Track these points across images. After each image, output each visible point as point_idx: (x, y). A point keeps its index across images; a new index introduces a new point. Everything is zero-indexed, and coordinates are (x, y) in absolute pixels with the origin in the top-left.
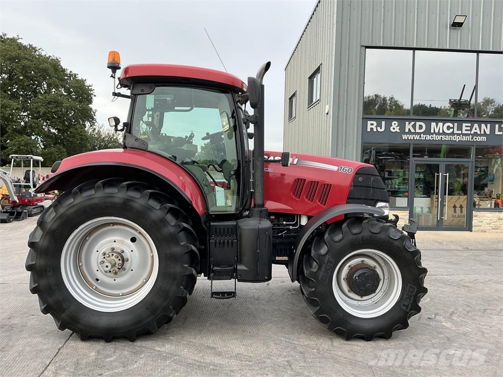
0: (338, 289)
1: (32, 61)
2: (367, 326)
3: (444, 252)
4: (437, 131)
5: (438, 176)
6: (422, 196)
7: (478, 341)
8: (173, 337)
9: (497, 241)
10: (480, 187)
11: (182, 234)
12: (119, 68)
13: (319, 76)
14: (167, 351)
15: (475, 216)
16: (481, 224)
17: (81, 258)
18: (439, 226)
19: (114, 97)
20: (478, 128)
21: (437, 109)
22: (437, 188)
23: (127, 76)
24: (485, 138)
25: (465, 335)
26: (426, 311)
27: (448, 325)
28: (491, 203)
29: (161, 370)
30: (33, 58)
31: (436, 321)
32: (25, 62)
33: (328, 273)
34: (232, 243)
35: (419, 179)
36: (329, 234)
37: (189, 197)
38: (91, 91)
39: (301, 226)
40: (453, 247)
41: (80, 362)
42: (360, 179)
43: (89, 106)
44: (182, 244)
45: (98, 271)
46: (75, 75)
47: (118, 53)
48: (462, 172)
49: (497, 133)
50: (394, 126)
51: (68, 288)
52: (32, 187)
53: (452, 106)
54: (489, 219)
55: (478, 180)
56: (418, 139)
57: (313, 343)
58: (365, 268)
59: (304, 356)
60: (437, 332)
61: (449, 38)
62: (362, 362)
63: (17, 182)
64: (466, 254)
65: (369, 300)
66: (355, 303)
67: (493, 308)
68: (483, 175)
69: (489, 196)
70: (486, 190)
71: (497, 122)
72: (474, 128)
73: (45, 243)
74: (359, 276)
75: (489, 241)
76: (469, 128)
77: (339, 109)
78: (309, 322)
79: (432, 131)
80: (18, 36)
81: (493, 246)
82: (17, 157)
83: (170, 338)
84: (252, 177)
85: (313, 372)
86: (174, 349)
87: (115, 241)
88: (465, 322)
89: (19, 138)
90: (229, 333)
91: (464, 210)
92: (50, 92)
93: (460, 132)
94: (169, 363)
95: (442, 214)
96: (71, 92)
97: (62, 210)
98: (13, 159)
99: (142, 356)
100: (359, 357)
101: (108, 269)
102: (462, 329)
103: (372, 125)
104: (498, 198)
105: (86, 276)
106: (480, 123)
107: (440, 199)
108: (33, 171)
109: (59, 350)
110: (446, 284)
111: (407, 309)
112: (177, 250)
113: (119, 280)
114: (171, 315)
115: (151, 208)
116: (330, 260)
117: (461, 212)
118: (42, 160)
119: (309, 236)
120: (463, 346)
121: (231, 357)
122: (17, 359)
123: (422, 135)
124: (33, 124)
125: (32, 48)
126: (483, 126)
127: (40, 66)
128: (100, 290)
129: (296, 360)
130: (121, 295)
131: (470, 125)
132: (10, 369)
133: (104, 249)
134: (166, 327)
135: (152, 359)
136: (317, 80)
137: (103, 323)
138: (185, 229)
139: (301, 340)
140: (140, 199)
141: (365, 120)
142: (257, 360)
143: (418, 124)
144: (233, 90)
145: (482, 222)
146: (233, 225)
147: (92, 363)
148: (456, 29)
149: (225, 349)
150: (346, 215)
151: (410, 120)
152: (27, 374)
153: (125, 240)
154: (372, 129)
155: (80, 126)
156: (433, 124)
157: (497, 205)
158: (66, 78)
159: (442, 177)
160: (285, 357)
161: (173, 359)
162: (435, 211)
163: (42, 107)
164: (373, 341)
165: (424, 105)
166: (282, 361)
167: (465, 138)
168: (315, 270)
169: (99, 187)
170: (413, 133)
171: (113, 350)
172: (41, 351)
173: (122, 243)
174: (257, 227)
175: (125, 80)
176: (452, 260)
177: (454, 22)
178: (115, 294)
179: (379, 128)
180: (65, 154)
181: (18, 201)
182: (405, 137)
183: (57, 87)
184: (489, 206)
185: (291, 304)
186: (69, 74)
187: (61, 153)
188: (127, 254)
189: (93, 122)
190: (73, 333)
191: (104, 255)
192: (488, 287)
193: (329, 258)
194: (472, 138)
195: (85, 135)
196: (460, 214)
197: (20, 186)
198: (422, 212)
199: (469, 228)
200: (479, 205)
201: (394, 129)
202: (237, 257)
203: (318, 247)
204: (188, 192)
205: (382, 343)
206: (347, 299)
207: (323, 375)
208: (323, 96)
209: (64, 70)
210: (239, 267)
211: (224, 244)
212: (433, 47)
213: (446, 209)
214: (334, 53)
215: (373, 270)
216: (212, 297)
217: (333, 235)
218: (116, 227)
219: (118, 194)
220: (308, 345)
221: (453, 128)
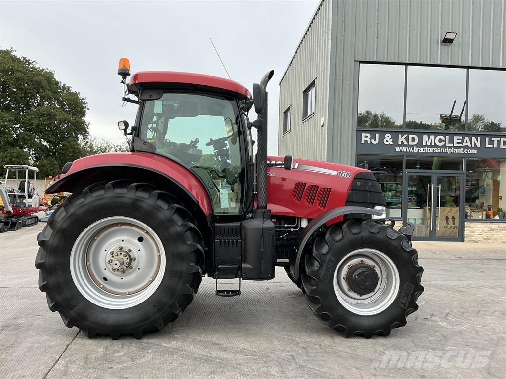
0: (338, 288)
1: (25, 73)
2: (366, 323)
3: (438, 261)
4: (429, 144)
5: (430, 188)
6: (415, 207)
7: (473, 338)
8: (179, 335)
9: (489, 250)
10: (471, 199)
11: (188, 234)
12: (129, 74)
13: (314, 89)
14: (173, 347)
15: (467, 227)
16: (472, 234)
17: (89, 257)
18: (432, 236)
19: (123, 101)
20: (469, 141)
21: (428, 125)
22: (430, 201)
23: (136, 82)
24: (476, 150)
25: (461, 333)
26: (422, 313)
27: (444, 324)
28: (483, 214)
29: (169, 363)
30: (26, 70)
31: (432, 321)
32: (19, 74)
33: (329, 271)
34: (237, 242)
35: (411, 191)
36: (330, 234)
37: (195, 196)
38: (84, 104)
39: (301, 228)
40: (446, 256)
41: (89, 357)
42: (359, 183)
43: (82, 119)
44: (189, 243)
45: (105, 269)
46: (69, 88)
47: (128, 61)
48: (454, 187)
49: (487, 145)
50: (387, 138)
51: (77, 286)
52: (27, 197)
53: (443, 122)
54: (481, 229)
55: (469, 193)
56: (411, 151)
57: (314, 340)
58: (364, 267)
59: (307, 351)
60: (434, 330)
61: (440, 54)
62: (363, 357)
63: (11, 192)
64: (459, 262)
65: (368, 298)
66: (355, 301)
67: (486, 310)
68: (475, 188)
69: (481, 208)
70: (477, 202)
71: (487, 135)
72: (465, 141)
73: (55, 242)
74: (358, 275)
75: (481, 251)
76: (460, 141)
77: (334, 122)
78: (310, 322)
79: (425, 144)
80: (12, 48)
81: (485, 255)
82: (12, 167)
83: (176, 335)
84: (255, 180)
85: (316, 365)
86: (180, 345)
87: (123, 241)
88: (460, 322)
89: (11, 150)
90: (233, 331)
91: (457, 221)
92: (43, 104)
93: (452, 145)
94: (177, 357)
95: (435, 225)
96: (65, 105)
97: (72, 210)
98: (8, 170)
99: (150, 351)
100: (360, 352)
101: (116, 267)
102: (457, 328)
103: (365, 137)
104: (489, 209)
105: (93, 275)
106: (471, 136)
107: (432, 210)
108: (28, 181)
109: (68, 346)
110: (441, 289)
111: (405, 307)
112: (183, 248)
113: (127, 279)
114: (178, 312)
115: (159, 208)
116: (331, 259)
117: (454, 223)
118: (37, 170)
119: (309, 239)
120: (459, 342)
121: (236, 352)
122: (28, 354)
123: (415, 148)
124: (26, 137)
125: (26, 61)
126: (474, 139)
127: (34, 78)
128: (107, 289)
129: (300, 355)
130: (128, 293)
131: (461, 138)
132: (21, 363)
133: (112, 248)
134: (171, 327)
135: (159, 354)
136: (312, 94)
137: (111, 320)
138: (191, 229)
139: (303, 337)
140: (148, 200)
141: (360, 132)
142: (262, 354)
143: (411, 136)
144: (237, 97)
145: (474, 232)
146: (236, 226)
147: (101, 357)
148: (447, 45)
149: (230, 345)
150: (345, 216)
151: (403, 133)
152: (39, 367)
153: (132, 239)
154: (366, 141)
155: (73, 139)
156: (425, 137)
157: (488, 216)
158: (59, 90)
159: (435, 188)
160: (289, 352)
161: (180, 354)
162: (428, 222)
163: (35, 119)
164: (372, 338)
165: (415, 122)
166: (286, 355)
167: (456, 151)
168: (316, 269)
169: (109, 188)
170: (406, 146)
171: (120, 346)
172: (50, 347)
173: (130, 242)
174: (261, 227)
175: (134, 86)
176: (445, 268)
177: (444, 39)
178: (122, 293)
179: (372, 140)
180: (58, 166)
181: (12, 211)
182: (398, 149)
183: (50, 99)
184: (481, 217)
185: (291, 305)
186: (63, 87)
187: (53, 166)
188: (134, 254)
189: (86, 135)
190: (79, 332)
191: (112, 254)
192: (480, 291)
193: (330, 258)
194: (463, 151)
195: (78, 148)
196: (452, 225)
197: (15, 196)
198: (415, 223)
199: (461, 238)
200: (471, 216)
201: (387, 141)
202: (241, 256)
203: (319, 247)
204: (195, 193)
205: (381, 340)
206: (347, 298)
207: (326, 367)
208: (318, 109)
209: (57, 83)
210: (244, 265)
211: (229, 244)
212: (425, 63)
213: (439, 221)
214: (329, 68)
215: (372, 269)
216: (218, 295)
217: (333, 235)
218: (123, 227)
219: (128, 194)
220: (310, 341)
221: (445, 141)
